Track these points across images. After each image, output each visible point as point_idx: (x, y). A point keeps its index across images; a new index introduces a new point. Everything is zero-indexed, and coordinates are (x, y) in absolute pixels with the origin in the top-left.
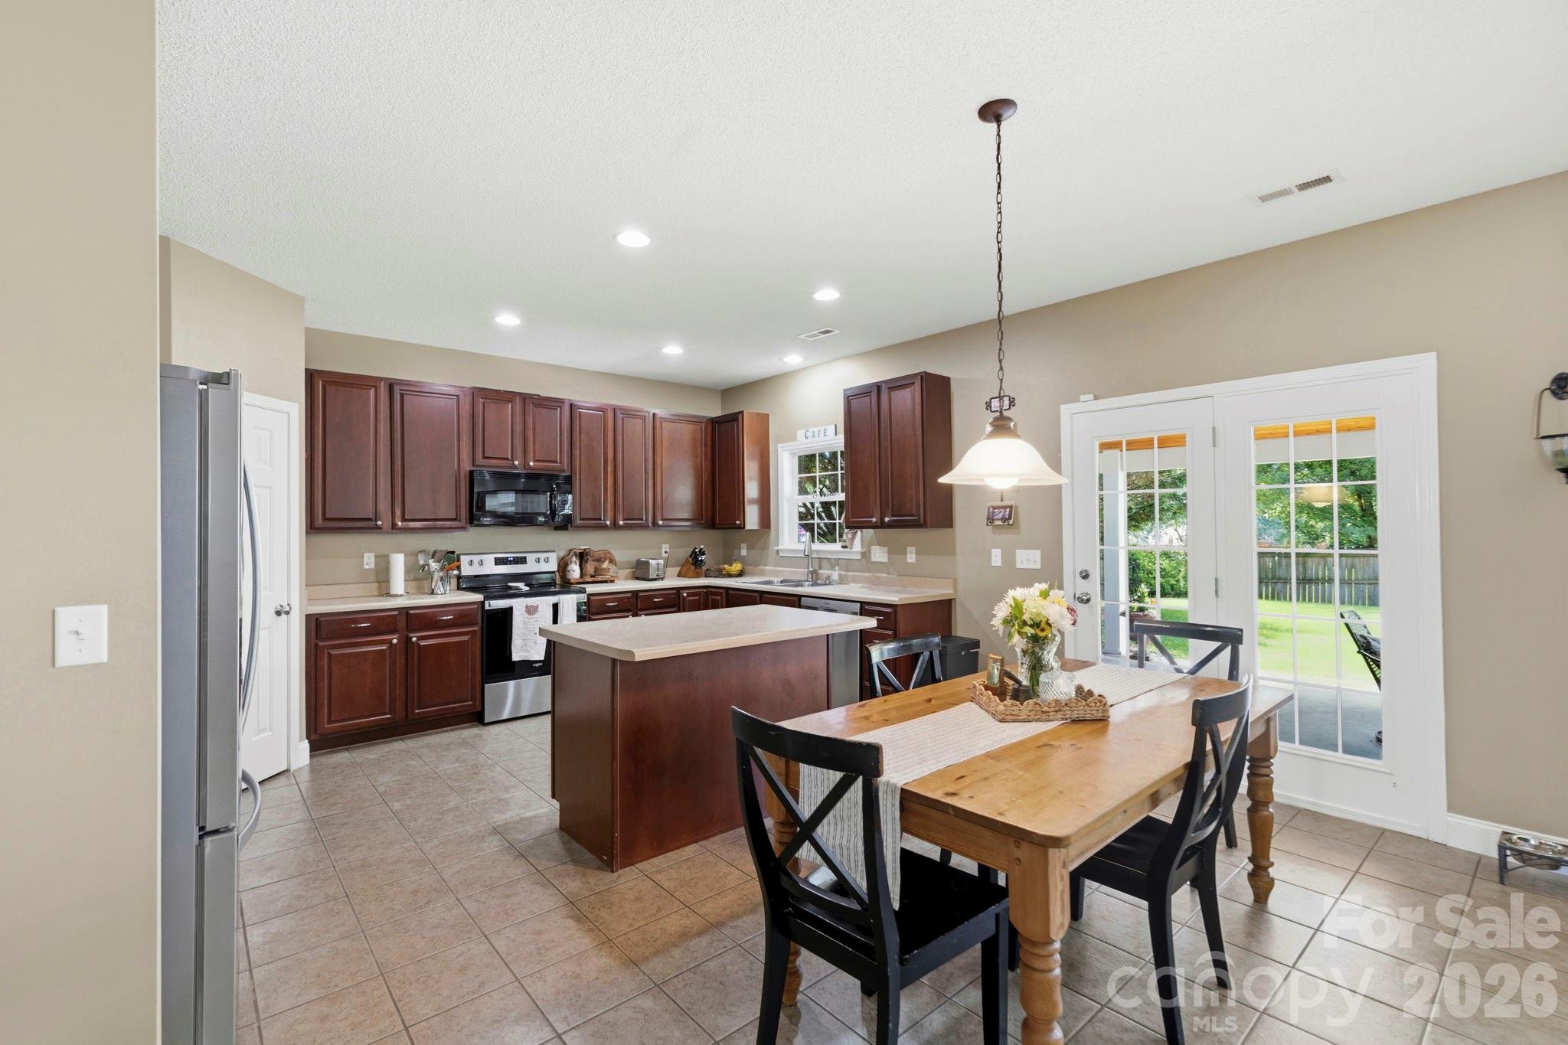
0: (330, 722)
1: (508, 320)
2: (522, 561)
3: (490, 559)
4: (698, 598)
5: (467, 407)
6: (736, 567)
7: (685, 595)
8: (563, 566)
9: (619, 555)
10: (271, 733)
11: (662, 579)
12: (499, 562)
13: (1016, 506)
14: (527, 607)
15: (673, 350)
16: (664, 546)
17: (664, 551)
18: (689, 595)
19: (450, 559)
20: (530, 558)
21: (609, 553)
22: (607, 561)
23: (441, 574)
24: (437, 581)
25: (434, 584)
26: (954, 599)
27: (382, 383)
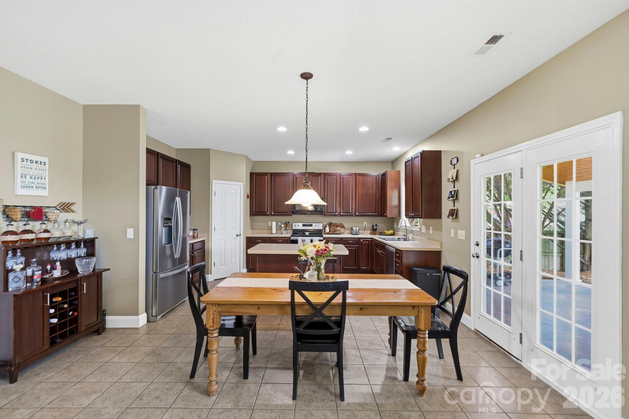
0: (251, 266)
1: (291, 152)
2: (311, 225)
3: (301, 224)
4: (368, 242)
5: (292, 178)
6: (391, 232)
7: (362, 241)
8: (325, 228)
9: (346, 225)
10: (224, 267)
11: (358, 234)
12: (304, 225)
13: (457, 210)
14: (302, 240)
15: (349, 152)
16: (364, 222)
17: (364, 224)
18: (363, 241)
19: (287, 224)
20: (314, 224)
21: (342, 224)
22: (340, 227)
23: (284, 228)
24: (283, 230)
25: (282, 231)
26: (442, 251)
27: (269, 174)
